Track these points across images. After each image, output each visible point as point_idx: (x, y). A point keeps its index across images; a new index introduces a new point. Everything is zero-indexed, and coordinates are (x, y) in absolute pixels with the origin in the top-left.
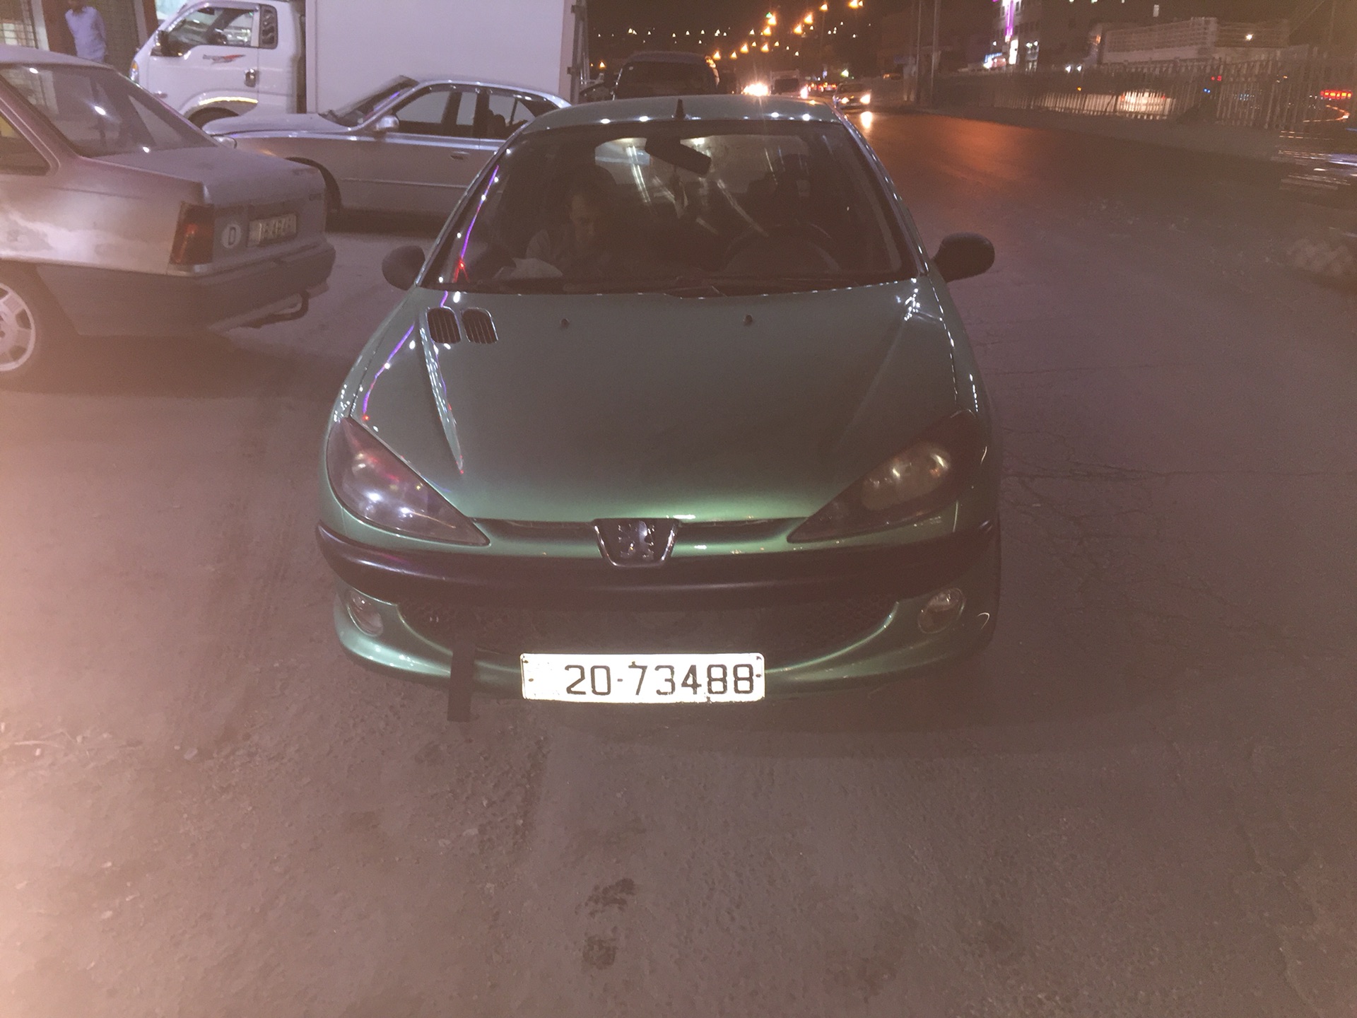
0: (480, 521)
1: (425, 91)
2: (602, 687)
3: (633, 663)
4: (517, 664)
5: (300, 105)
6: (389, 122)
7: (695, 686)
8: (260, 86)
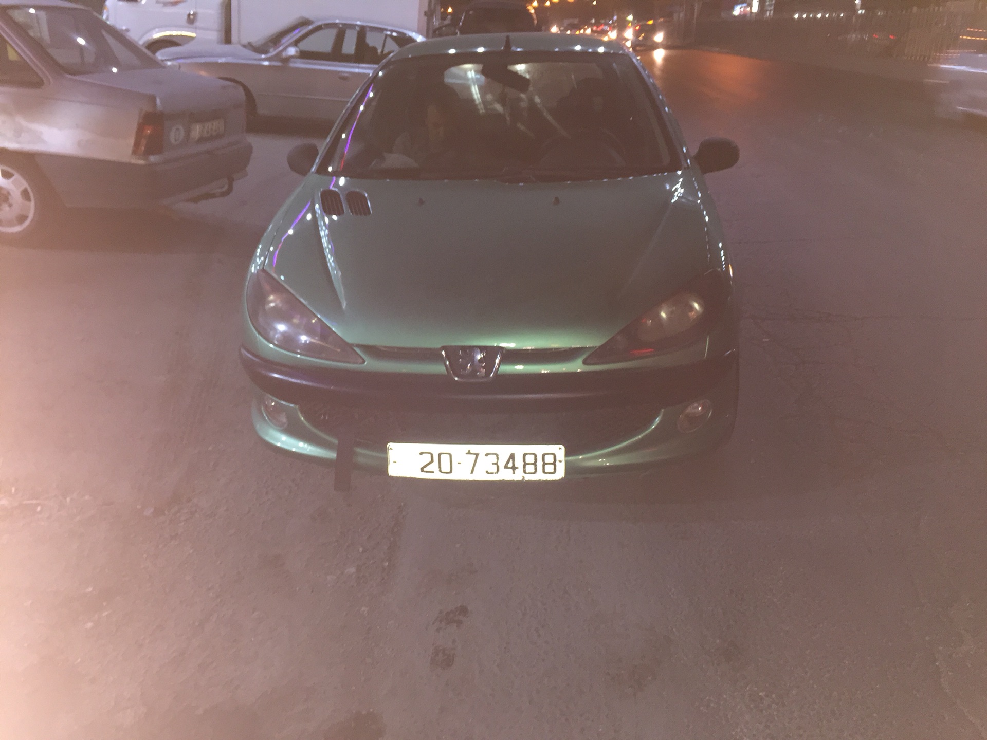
0: (358, 346)
1: (319, 28)
2: (446, 467)
3: (469, 451)
4: (385, 450)
5: (227, 38)
6: (292, 51)
7: (514, 468)
8: (198, 24)
